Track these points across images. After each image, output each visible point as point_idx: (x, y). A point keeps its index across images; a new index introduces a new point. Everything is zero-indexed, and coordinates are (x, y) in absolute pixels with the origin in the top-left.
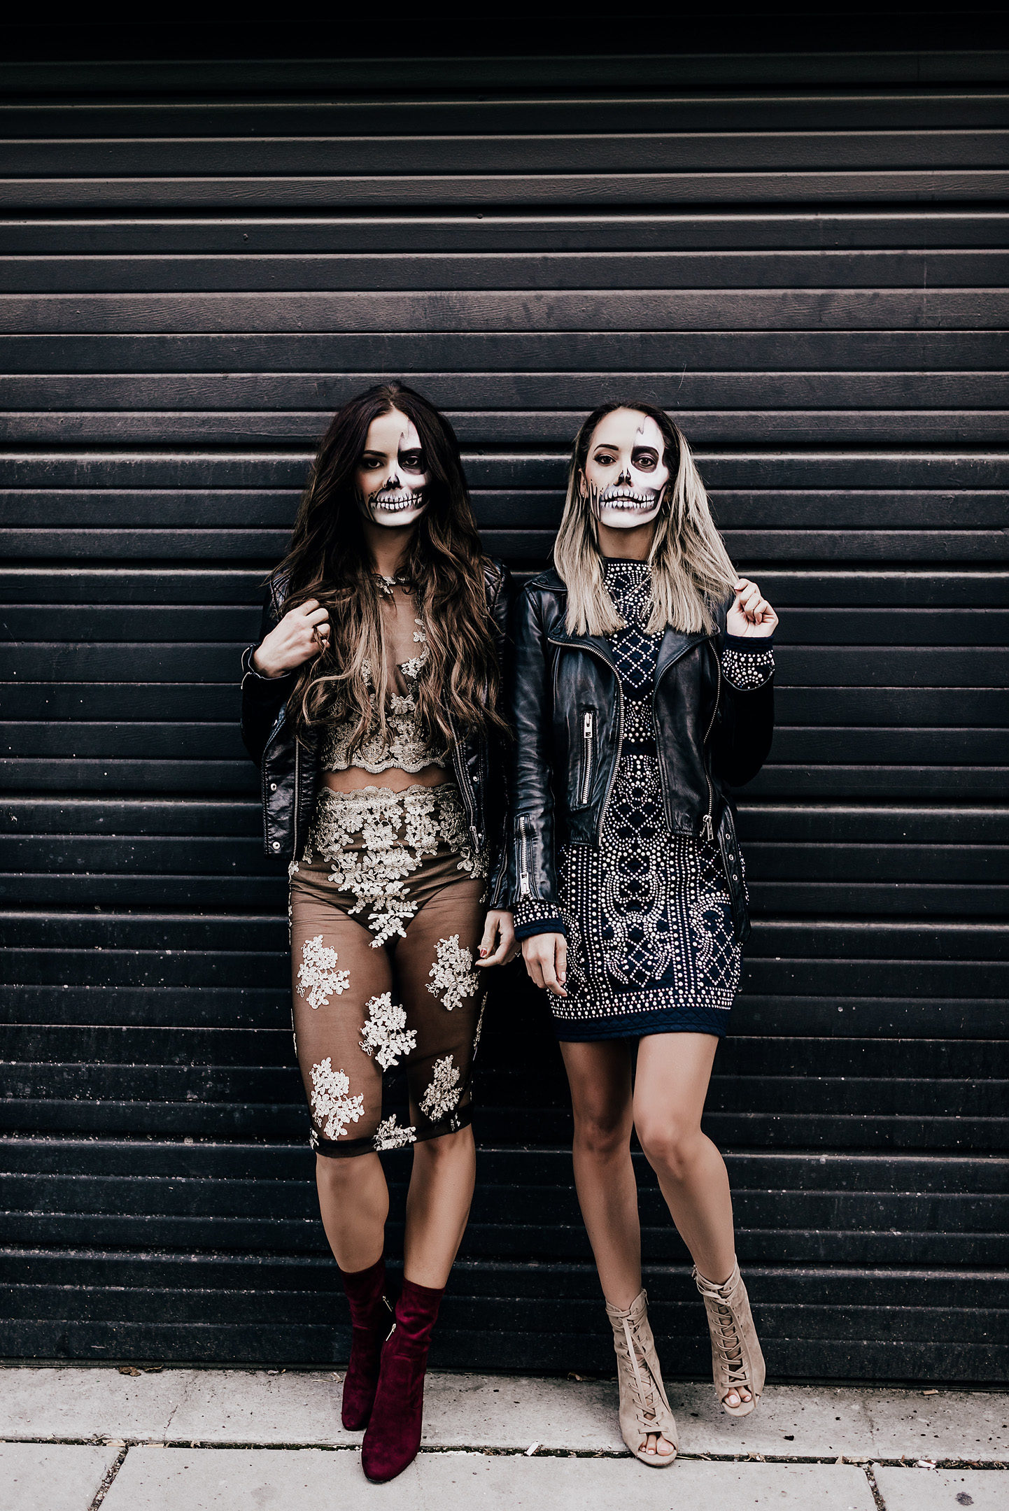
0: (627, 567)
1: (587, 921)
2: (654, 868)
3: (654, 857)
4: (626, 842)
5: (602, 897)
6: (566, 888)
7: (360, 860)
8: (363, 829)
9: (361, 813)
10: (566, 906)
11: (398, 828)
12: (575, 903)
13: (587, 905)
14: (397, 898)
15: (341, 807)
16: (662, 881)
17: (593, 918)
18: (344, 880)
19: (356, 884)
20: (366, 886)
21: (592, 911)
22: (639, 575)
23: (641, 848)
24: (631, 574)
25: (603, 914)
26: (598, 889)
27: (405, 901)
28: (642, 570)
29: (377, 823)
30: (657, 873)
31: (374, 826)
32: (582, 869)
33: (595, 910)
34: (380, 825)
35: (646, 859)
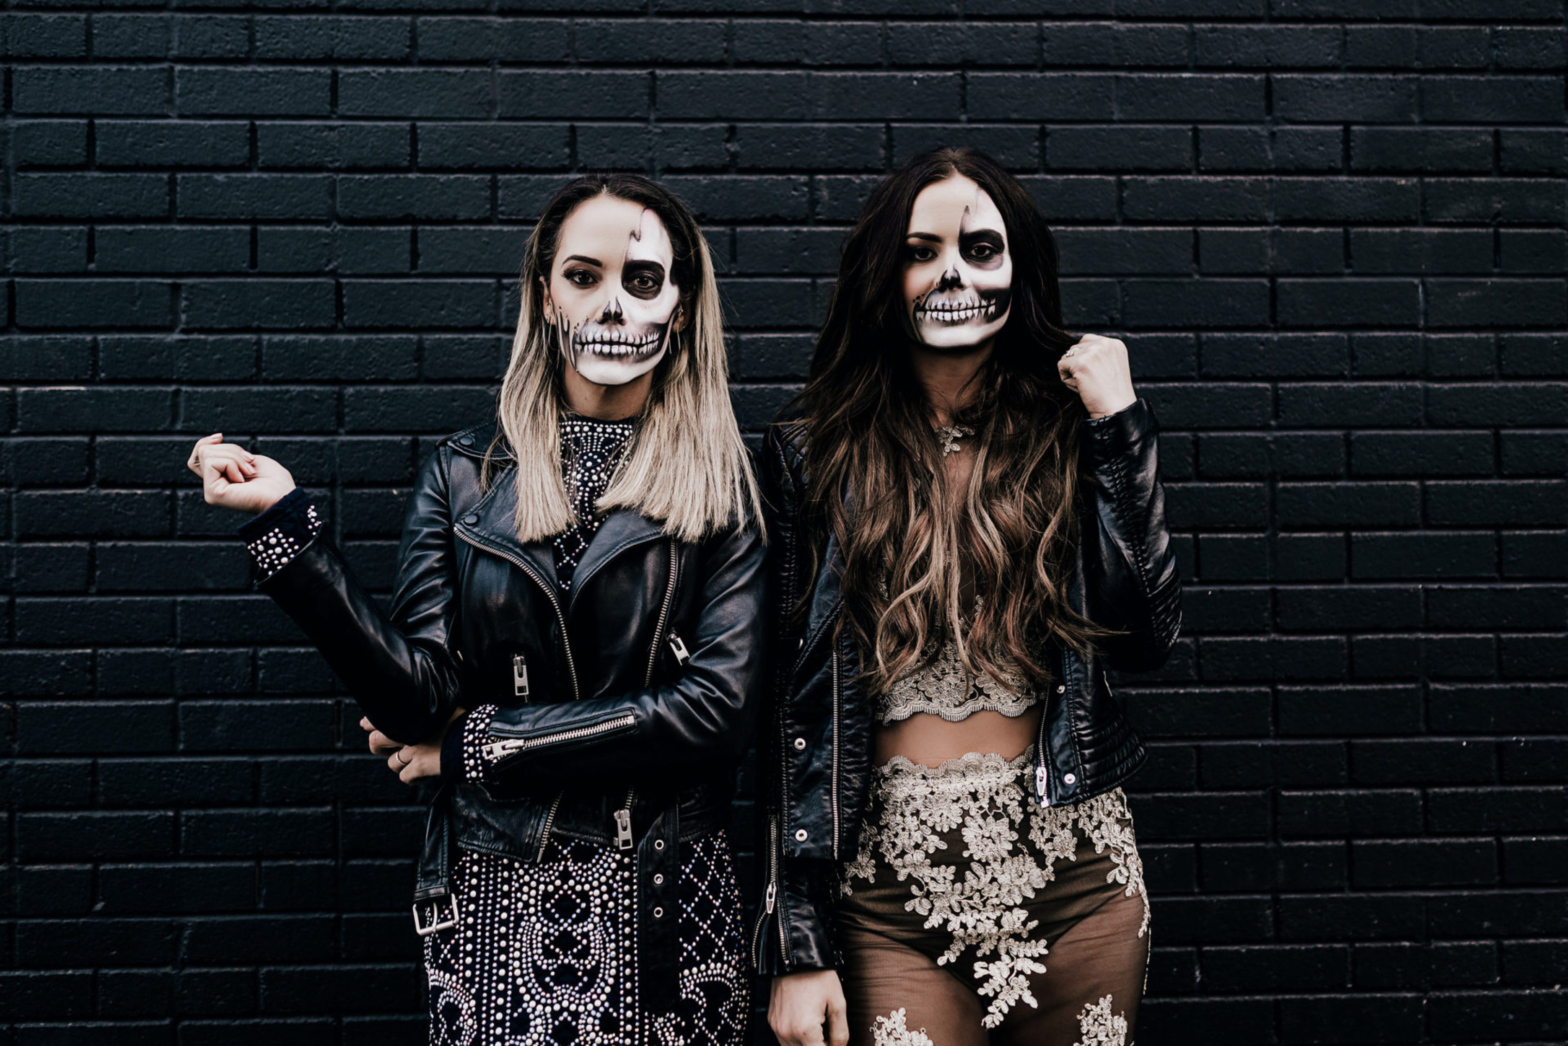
0: (581, 427)
1: (489, 998)
2: (598, 910)
3: (597, 892)
4: (551, 868)
5: (514, 959)
6: (457, 941)
7: (959, 878)
8: (963, 825)
9: (959, 799)
10: (457, 972)
11: (1018, 821)
12: (471, 967)
13: (490, 972)
14: (1017, 937)
15: (921, 790)
16: (609, 935)
17: (499, 994)
18: (931, 910)
19: (952, 917)
20: (969, 919)
21: (498, 982)
22: (599, 438)
23: (574, 878)
24: (586, 438)
25: (516, 988)
26: (508, 946)
27: (1028, 940)
28: (604, 432)
29: (985, 816)
30: (601, 920)
31: (981, 821)
32: (485, 911)
33: (503, 980)
34: (990, 819)
35: (584, 896)
